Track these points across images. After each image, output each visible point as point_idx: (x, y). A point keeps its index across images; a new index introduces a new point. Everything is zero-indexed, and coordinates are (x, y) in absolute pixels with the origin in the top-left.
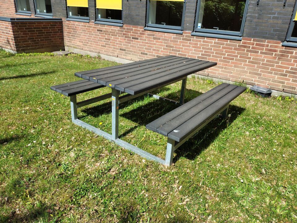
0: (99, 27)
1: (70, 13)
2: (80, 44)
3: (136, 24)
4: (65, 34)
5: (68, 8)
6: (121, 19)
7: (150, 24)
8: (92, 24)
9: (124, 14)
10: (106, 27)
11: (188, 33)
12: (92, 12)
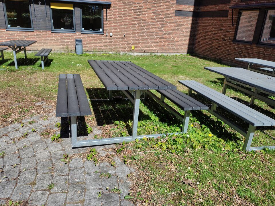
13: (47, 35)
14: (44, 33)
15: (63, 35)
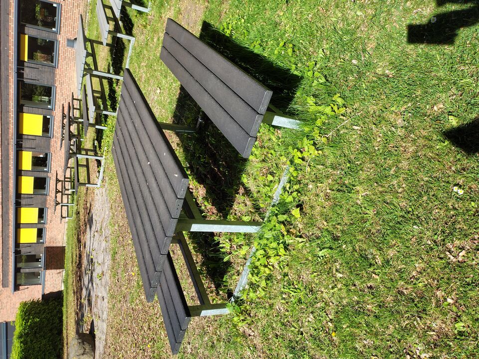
0: (49, 222)
1: (41, 241)
2: (60, 234)
3: (46, 200)
4: (54, 245)
5: (38, 243)
6: (43, 209)
7: (46, 193)
8: (47, 226)
9: (41, 207)
10: (48, 217)
11: (49, 175)
12: (40, 226)
13: (60, 74)
14: (58, 76)
15: (61, 56)
